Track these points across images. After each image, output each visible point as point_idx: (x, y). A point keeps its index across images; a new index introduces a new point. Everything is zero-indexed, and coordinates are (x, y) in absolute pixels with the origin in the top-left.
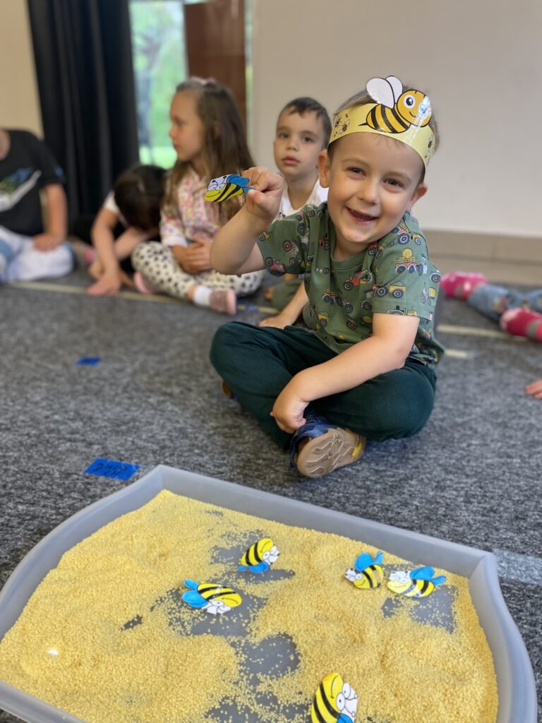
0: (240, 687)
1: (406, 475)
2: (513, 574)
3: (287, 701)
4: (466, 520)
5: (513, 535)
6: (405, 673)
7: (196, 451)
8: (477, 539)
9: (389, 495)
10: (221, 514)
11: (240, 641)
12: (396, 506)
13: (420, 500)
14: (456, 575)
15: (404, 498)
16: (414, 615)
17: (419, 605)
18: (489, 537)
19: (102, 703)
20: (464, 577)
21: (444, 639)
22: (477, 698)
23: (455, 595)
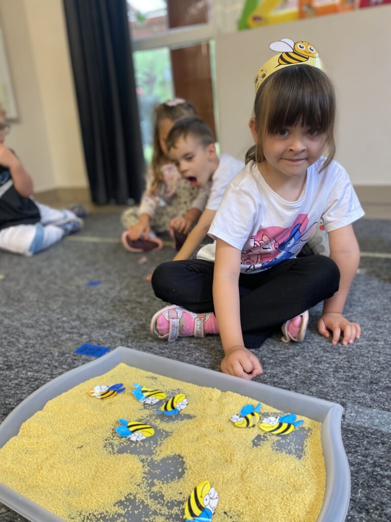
0: (141, 488)
1: (294, 353)
2: (359, 421)
3: (171, 498)
4: (331, 384)
5: (365, 394)
6: (256, 483)
7: (150, 339)
8: (337, 397)
9: (278, 366)
10: (156, 378)
11: (147, 459)
12: (281, 374)
13: (300, 370)
14: (313, 421)
15: (289, 369)
16: (275, 446)
17: (280, 440)
18: (346, 395)
19: (50, 493)
20: (319, 421)
21: (292, 463)
22: (306, 503)
23: (309, 434)
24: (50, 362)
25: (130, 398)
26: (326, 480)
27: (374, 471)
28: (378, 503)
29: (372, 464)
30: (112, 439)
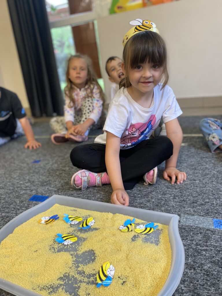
0: (72, 269)
1: (151, 190)
2: (187, 223)
3: (89, 273)
4: (172, 205)
5: (190, 209)
6: (135, 260)
7: (71, 189)
8: (175, 212)
9: (143, 198)
10: (76, 210)
11: (74, 254)
12: (145, 202)
13: (155, 199)
14: (164, 225)
15: (149, 199)
16: (144, 240)
17: (146, 237)
18: (180, 210)
19: (20, 277)
20: (167, 225)
21: (154, 248)
22: (162, 267)
23: (162, 232)
24: (15, 207)
25: (62, 222)
26: (172, 255)
27: (197, 248)
28: (199, 264)
29: (196, 244)
30: (54, 245)
